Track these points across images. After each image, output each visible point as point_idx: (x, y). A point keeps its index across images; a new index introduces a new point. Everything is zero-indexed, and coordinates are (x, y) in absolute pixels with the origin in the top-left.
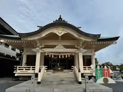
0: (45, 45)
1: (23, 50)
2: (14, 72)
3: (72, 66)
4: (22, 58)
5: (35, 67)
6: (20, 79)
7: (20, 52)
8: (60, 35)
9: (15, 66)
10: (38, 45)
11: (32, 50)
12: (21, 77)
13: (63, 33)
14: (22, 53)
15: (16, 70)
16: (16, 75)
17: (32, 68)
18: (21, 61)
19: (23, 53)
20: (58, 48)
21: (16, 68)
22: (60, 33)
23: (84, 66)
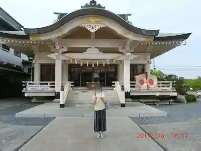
0: (68, 48)
1: (33, 56)
2: (23, 91)
3: (113, 82)
4: (33, 68)
5: (54, 84)
6: (33, 101)
7: (29, 60)
8: (93, 31)
9: (23, 82)
10: (57, 47)
11: (48, 56)
12: (34, 98)
13: (97, 28)
14: (32, 60)
15: (25, 87)
16: (26, 95)
17: (50, 84)
18: (31, 74)
19: (34, 61)
20: (89, 52)
21: (25, 84)
22: (93, 28)
23: (131, 81)
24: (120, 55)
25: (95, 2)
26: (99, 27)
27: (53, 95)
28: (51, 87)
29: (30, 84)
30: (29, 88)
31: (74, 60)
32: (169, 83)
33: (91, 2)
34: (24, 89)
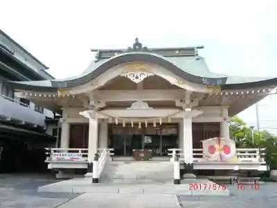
0: (107, 103)
1: (61, 112)
2: (46, 161)
3: (170, 150)
4: (60, 129)
6: (58, 176)
7: (55, 117)
8: (137, 81)
9: (47, 149)
10: (92, 103)
11: (80, 113)
12: (60, 172)
13: (143, 77)
15: (49, 155)
16: (50, 167)
17: (82, 151)
18: (57, 137)
19: (61, 120)
20: (134, 108)
21: (49, 151)
22: (137, 78)
23: (193, 148)
24: (177, 111)
25: (140, 45)
26: (146, 76)
27: (86, 167)
28: (83, 156)
29: (55, 151)
30: (54, 157)
31: (114, 118)
32: (255, 152)
33: (135, 45)
34: (48, 158)
